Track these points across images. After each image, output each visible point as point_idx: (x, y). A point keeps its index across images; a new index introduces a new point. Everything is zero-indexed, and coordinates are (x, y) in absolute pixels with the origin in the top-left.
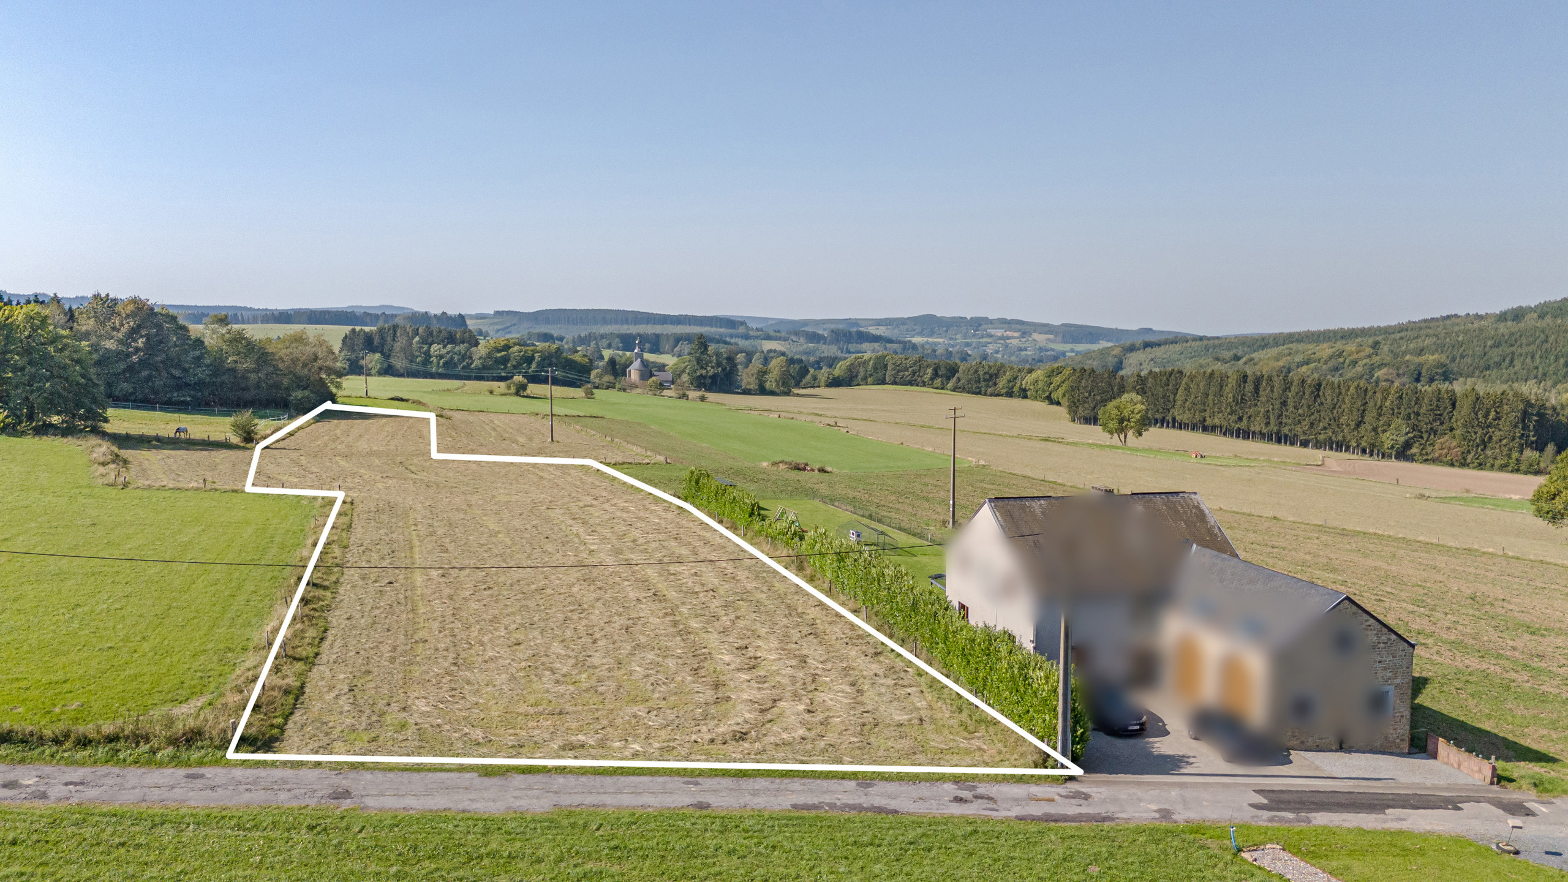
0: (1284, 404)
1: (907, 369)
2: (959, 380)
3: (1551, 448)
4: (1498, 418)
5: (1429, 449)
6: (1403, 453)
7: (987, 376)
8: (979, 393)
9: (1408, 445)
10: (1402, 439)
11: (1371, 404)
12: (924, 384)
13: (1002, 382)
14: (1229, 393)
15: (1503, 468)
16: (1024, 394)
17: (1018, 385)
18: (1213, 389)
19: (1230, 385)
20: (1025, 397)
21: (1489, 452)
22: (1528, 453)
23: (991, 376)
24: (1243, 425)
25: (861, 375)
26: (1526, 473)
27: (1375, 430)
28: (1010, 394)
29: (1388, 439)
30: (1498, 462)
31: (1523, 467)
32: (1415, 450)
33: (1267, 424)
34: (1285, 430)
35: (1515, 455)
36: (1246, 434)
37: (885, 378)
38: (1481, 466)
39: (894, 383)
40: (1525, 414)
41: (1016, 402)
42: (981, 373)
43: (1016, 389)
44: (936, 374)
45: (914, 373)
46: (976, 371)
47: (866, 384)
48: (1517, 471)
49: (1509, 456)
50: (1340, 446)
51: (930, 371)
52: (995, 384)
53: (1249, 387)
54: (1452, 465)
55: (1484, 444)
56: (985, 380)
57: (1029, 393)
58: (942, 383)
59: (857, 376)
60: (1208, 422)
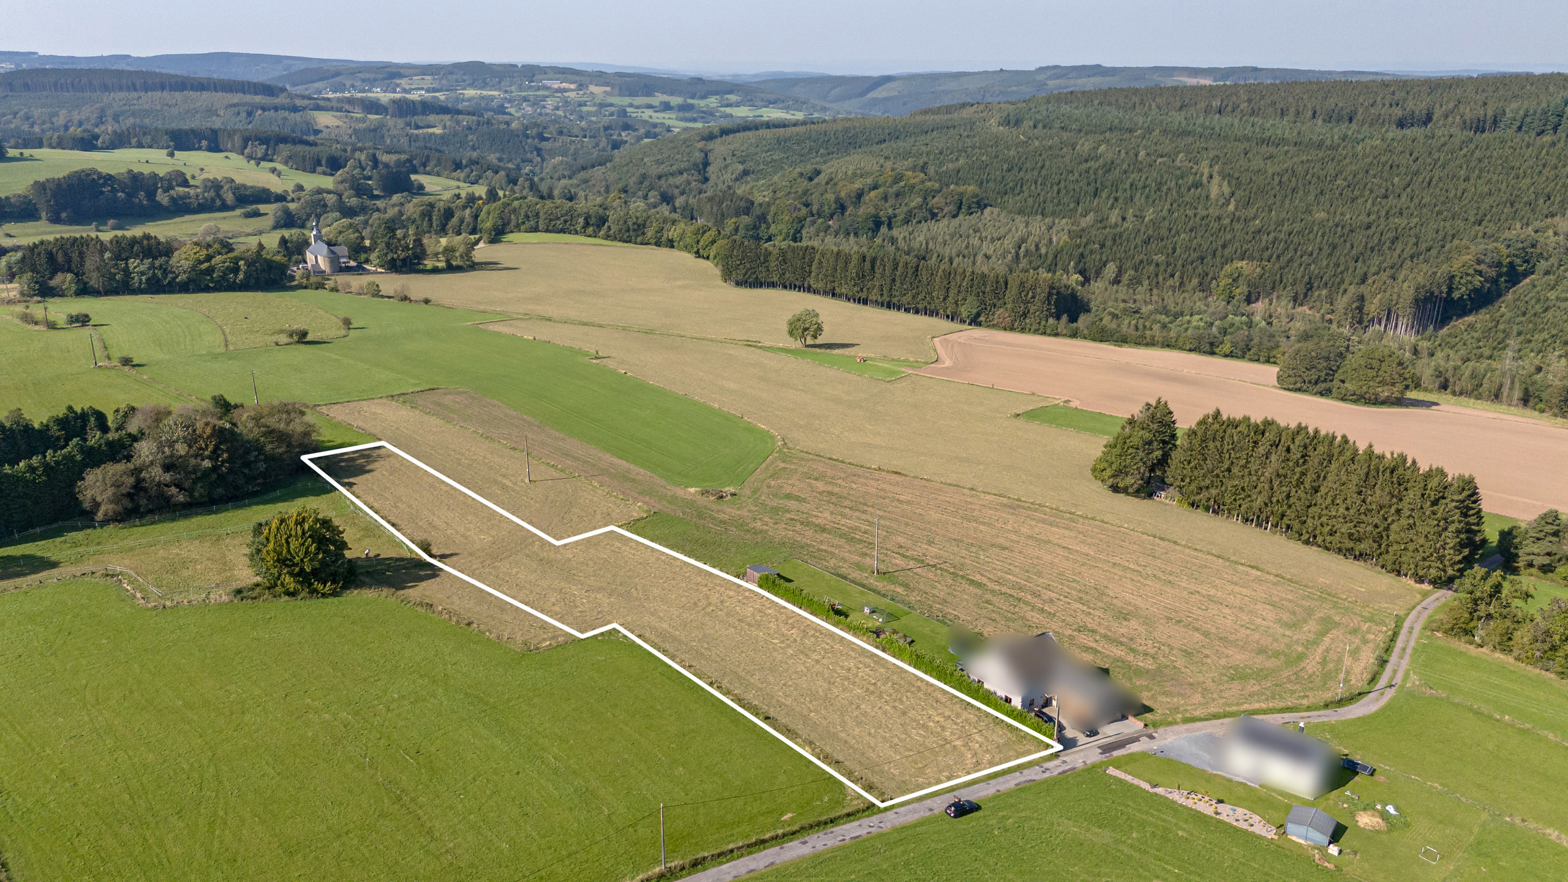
0: (894, 280)
1: (558, 219)
2: (609, 228)
3: (1065, 318)
4: (1033, 297)
5: (991, 318)
6: (975, 321)
7: (636, 227)
8: (630, 242)
9: (978, 315)
10: (974, 311)
11: (953, 283)
12: (577, 233)
13: (650, 233)
14: (853, 270)
15: (1036, 332)
16: (671, 244)
17: (665, 236)
18: (840, 265)
19: (853, 264)
20: (672, 247)
21: (1028, 321)
22: (1051, 321)
23: (639, 226)
24: (863, 295)
25: (513, 223)
26: (1050, 335)
27: (956, 303)
28: (658, 244)
29: (964, 310)
30: (1033, 328)
31: (1048, 331)
32: (982, 319)
33: (882, 295)
34: (895, 300)
35: (1043, 323)
36: (865, 302)
37: (537, 226)
38: (1022, 330)
39: (547, 231)
40: (1050, 294)
41: (664, 252)
42: (630, 223)
43: (664, 239)
44: (587, 224)
45: (565, 222)
46: (625, 222)
47: (520, 231)
48: (1044, 333)
49: (1039, 323)
50: (932, 313)
51: (581, 220)
52: (644, 234)
53: (867, 265)
54: (1005, 329)
55: (1025, 315)
56: (634, 230)
57: (675, 244)
58: (594, 231)
59: (509, 223)
60: (837, 290)
